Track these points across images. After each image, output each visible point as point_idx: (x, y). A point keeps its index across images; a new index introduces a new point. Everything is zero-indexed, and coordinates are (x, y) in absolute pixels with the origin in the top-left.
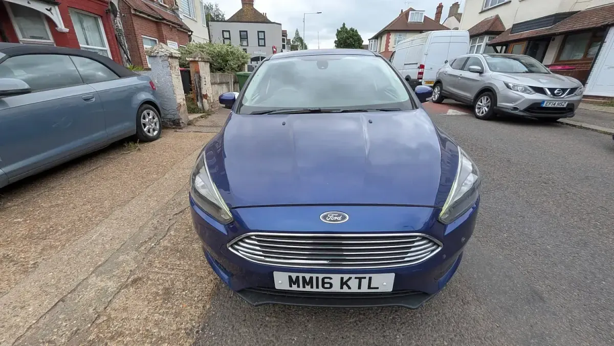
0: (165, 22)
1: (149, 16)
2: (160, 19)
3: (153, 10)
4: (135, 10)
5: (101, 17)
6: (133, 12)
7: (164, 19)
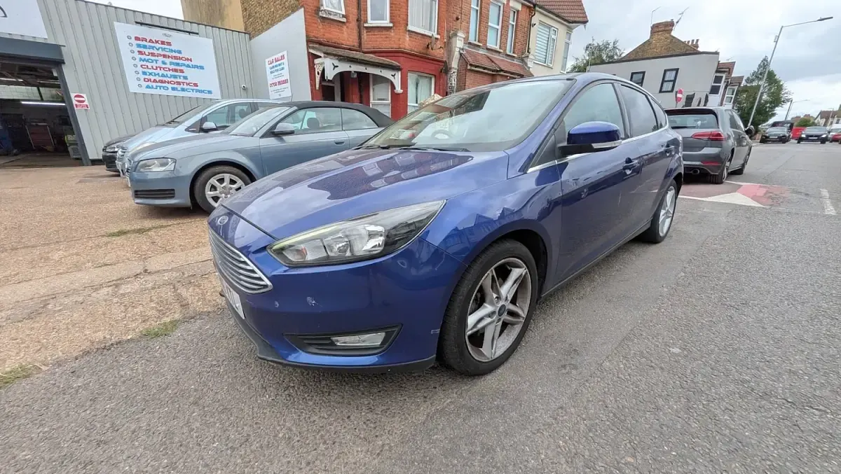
0: (502, 73)
1: (485, 68)
2: (497, 71)
3: (493, 62)
4: (471, 65)
5: (435, 76)
6: (469, 67)
7: (502, 70)
